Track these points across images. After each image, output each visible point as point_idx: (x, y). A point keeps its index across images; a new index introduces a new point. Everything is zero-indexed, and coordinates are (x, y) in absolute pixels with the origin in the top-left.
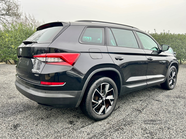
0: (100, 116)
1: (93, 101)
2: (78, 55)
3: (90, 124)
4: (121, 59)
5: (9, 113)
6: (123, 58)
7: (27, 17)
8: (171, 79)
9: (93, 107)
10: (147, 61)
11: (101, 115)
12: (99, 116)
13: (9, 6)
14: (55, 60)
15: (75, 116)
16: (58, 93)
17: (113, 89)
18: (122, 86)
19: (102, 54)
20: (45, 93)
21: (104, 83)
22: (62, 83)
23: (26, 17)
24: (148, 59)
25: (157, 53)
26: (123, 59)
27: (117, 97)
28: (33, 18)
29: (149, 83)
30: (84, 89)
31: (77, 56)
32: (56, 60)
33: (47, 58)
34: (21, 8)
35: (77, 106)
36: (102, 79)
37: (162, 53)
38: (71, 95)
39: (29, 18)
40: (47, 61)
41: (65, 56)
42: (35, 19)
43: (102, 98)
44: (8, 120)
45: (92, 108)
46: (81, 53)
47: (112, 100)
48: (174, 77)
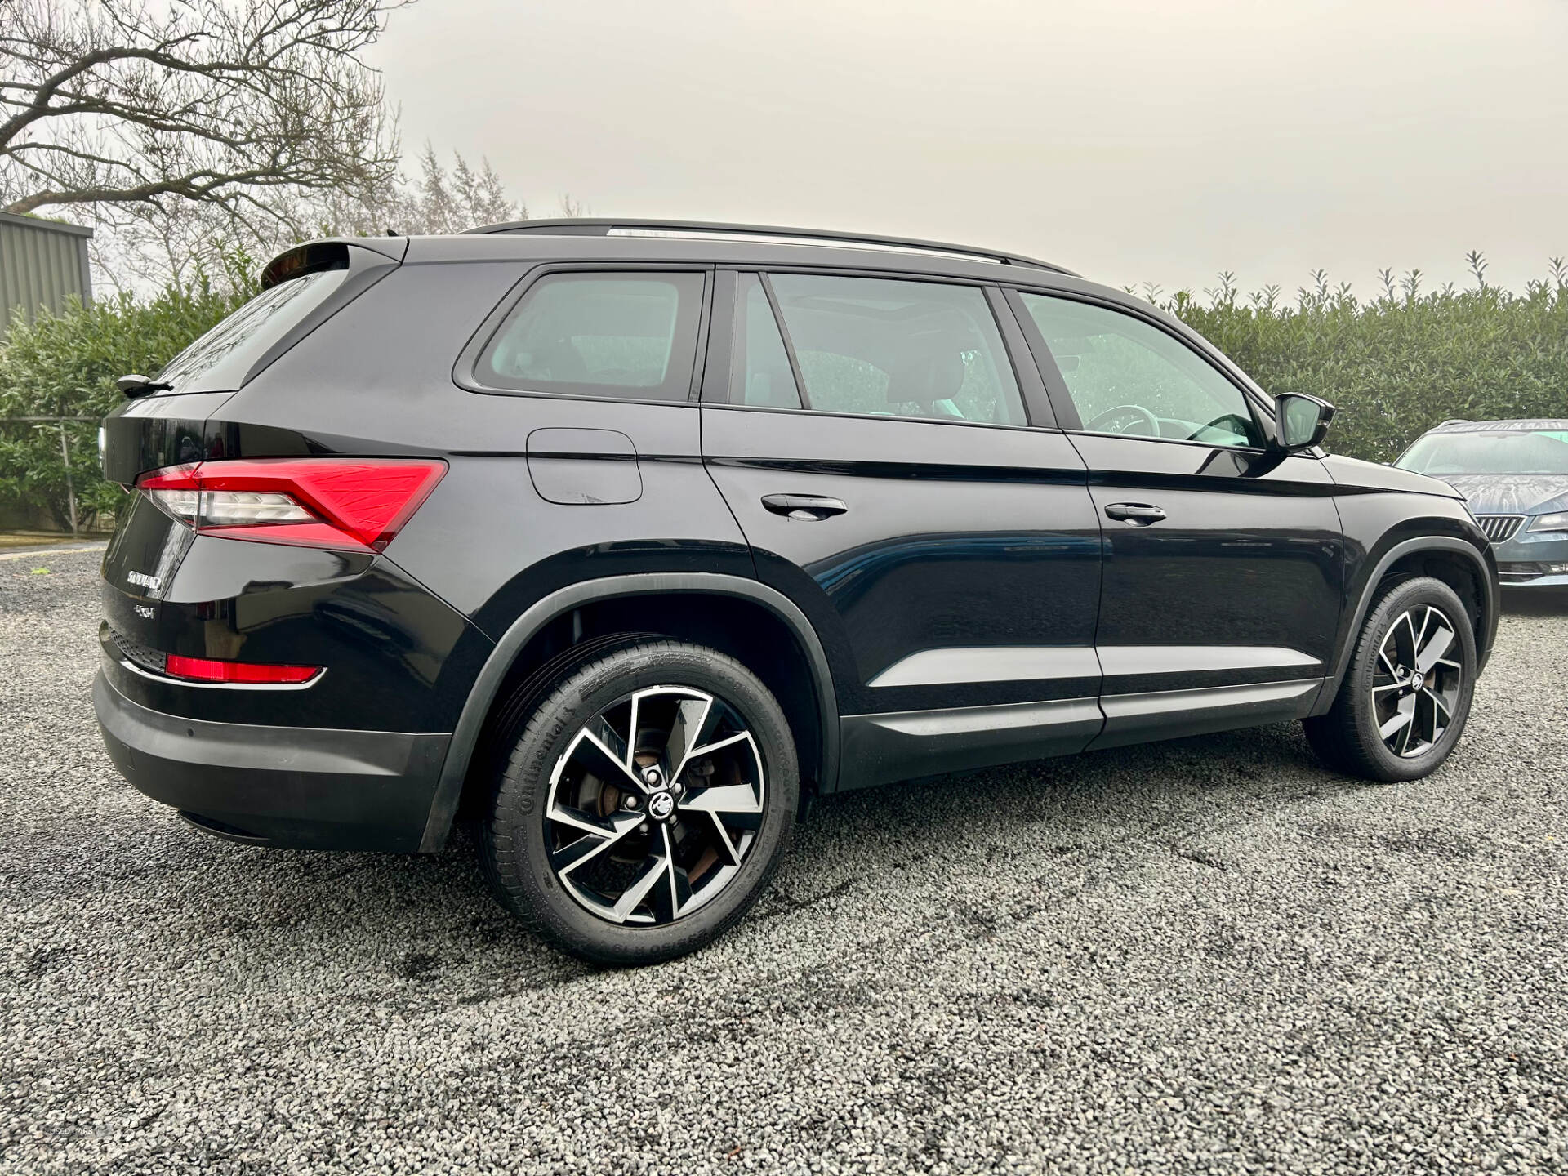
0: (626, 931)
1: (556, 814)
2: (424, 473)
3: (538, 986)
4: (824, 513)
5: (57, 877)
6: (838, 504)
7: (445, 184)
8: (1408, 690)
9: (558, 863)
10: (1101, 533)
11: (628, 923)
12: (614, 929)
13: (292, 109)
14: (257, 512)
15: (475, 923)
16: (277, 741)
17: (746, 734)
18: (837, 721)
19: (646, 467)
20: (191, 734)
21: (657, 690)
22: (300, 671)
23: (435, 187)
24: (1111, 515)
25: (1244, 467)
26: (844, 511)
27: (785, 801)
28: (485, 195)
29: (1119, 709)
30: (468, 720)
31: (416, 485)
32: (267, 506)
33: (205, 494)
34: (389, 122)
35: (428, 842)
36: (639, 658)
37: (1289, 470)
38: (366, 760)
39: (459, 197)
40: (203, 513)
41: (320, 480)
42: (504, 197)
43: (643, 800)
44: (21, 918)
45: (544, 869)
46: (456, 463)
47: (737, 823)
48: (1441, 675)
